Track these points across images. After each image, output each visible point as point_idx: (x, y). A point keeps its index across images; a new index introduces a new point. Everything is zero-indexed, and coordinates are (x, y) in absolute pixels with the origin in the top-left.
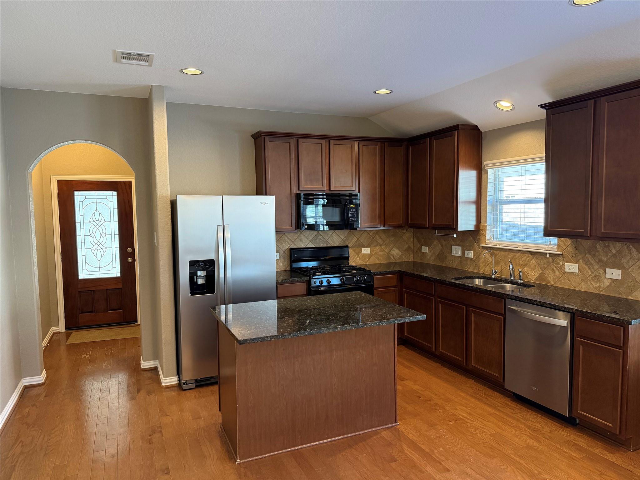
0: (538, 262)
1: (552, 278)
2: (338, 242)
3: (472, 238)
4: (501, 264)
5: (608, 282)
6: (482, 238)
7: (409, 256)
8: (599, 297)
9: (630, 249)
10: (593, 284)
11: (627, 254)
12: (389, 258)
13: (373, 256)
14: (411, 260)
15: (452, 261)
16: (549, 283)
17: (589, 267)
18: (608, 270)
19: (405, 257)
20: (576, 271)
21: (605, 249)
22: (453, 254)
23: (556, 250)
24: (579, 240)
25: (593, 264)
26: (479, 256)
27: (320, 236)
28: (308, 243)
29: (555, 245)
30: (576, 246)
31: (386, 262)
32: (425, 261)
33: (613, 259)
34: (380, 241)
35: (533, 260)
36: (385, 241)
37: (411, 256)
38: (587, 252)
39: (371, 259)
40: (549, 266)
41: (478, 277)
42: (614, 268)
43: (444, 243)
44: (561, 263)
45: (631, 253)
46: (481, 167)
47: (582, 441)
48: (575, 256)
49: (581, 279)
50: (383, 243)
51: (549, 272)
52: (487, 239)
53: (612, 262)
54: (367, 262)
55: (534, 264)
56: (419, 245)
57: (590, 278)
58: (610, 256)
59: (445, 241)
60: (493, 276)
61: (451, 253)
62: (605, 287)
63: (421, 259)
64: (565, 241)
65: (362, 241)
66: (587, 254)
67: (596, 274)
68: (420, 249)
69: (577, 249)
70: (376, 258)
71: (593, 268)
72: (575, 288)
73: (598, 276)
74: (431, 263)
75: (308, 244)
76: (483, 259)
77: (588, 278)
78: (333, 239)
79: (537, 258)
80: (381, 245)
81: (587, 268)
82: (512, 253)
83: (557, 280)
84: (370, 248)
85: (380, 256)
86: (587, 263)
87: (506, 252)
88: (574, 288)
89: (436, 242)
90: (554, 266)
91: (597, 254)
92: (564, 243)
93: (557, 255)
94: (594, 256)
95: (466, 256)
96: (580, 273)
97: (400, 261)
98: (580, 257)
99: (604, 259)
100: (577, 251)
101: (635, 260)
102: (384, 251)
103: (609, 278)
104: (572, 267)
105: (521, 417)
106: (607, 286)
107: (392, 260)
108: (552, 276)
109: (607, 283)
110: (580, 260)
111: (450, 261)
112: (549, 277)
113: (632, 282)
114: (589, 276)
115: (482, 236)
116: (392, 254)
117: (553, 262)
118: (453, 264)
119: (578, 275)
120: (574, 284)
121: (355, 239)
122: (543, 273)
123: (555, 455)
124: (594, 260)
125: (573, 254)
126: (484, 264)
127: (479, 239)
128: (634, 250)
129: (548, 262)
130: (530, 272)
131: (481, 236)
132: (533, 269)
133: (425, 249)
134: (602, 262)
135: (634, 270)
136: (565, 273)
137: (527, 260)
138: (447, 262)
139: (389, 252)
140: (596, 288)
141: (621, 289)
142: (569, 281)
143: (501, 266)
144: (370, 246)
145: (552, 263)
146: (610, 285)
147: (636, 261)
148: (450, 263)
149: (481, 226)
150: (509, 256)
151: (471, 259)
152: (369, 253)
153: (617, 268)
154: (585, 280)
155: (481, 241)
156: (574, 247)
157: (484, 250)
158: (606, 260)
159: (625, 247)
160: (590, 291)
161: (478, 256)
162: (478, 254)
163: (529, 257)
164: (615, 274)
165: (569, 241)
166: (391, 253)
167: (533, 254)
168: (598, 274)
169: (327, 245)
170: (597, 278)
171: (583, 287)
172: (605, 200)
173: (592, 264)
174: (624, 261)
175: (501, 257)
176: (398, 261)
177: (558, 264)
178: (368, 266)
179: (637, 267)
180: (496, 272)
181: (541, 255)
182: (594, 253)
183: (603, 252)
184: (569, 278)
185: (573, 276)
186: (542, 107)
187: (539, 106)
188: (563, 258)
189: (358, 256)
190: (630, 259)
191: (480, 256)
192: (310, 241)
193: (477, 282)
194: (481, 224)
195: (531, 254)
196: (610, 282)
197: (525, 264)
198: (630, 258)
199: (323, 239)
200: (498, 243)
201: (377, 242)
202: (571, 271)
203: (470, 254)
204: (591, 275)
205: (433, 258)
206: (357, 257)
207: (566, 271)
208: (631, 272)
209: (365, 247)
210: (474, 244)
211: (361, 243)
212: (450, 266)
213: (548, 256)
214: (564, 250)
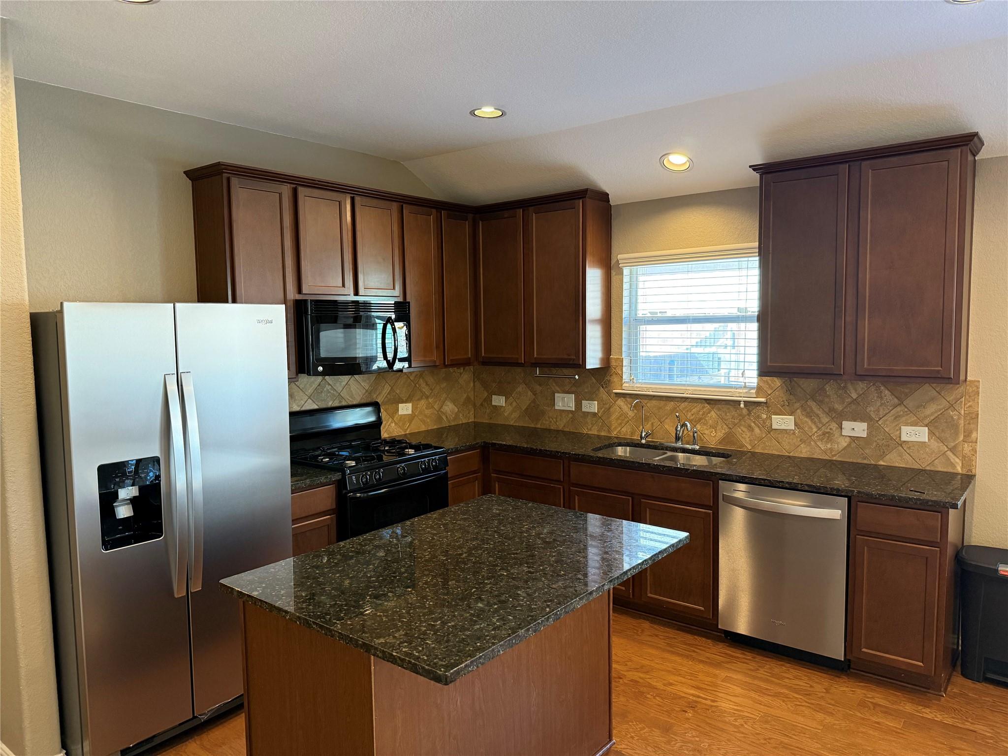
0: (721, 415)
1: (748, 440)
2: (360, 396)
3: (594, 381)
4: (653, 421)
5: (846, 442)
6: (615, 379)
7: (469, 413)
8: (830, 464)
9: (881, 392)
10: (821, 446)
11: (875, 398)
12: (439, 419)
13: (416, 417)
14: (471, 421)
15: (555, 420)
16: (743, 447)
17: (812, 420)
18: (845, 424)
19: (463, 415)
20: (792, 426)
21: (840, 392)
22: (557, 408)
23: (755, 396)
24: (795, 379)
25: (820, 416)
26: (610, 408)
27: (327, 386)
28: (305, 400)
29: (752, 388)
30: (790, 389)
31: (435, 427)
32: (500, 421)
33: (853, 407)
34: (426, 390)
35: (713, 413)
36: (434, 389)
37: (471, 413)
38: (809, 397)
39: (413, 423)
40: (742, 421)
41: (620, 445)
42: (854, 420)
43: (538, 388)
44: (764, 416)
45: (881, 398)
46: (611, 263)
47: (877, 696)
48: (788, 404)
49: (799, 439)
50: (431, 394)
51: (742, 430)
52: (624, 381)
53: (851, 410)
54: (407, 429)
55: (714, 418)
56: (486, 394)
57: (815, 437)
58: (847, 402)
59: (540, 385)
60: (643, 441)
61: (554, 405)
62: (840, 450)
63: (491, 418)
64: (770, 382)
65: (398, 391)
66: (809, 401)
67: (825, 430)
68: (489, 400)
69: (792, 393)
70: (421, 421)
71: (820, 422)
72: (789, 453)
73: (827, 433)
74: (512, 423)
75: (305, 402)
76: (617, 414)
77: (811, 436)
78: (351, 391)
79: (719, 410)
80: (427, 398)
81: (809, 421)
82: (672, 403)
83: (756, 442)
84: (411, 404)
85: (426, 416)
86: (810, 415)
87: (660, 400)
88: (787, 454)
89: (521, 388)
90: (750, 420)
91: (827, 400)
92: (770, 385)
93: (758, 404)
94: (820, 403)
95: (584, 410)
96: (798, 430)
97: (456, 423)
98: (797, 405)
99: (839, 407)
100: (791, 396)
101: (889, 407)
102: (433, 407)
103: (846, 436)
104: (783, 422)
105: (770, 675)
106: (843, 448)
107: (445, 424)
108: (748, 436)
109: (844, 443)
110: (797, 410)
111: (551, 419)
112: (742, 437)
113: (885, 440)
114: (814, 434)
115: (614, 376)
116: (444, 411)
117: (749, 414)
118: (558, 424)
119: (794, 433)
120: (787, 448)
121: (387, 389)
122: (730, 432)
123: (871, 732)
124: (821, 409)
125: (785, 401)
126: (619, 421)
127: (609, 381)
128: (887, 392)
129: (740, 415)
130: (706, 432)
131: (612, 377)
132: (714, 427)
133: (499, 401)
134: (835, 413)
135: (888, 422)
136: (771, 430)
137: (701, 413)
138: (546, 420)
139: (441, 408)
140: (825, 452)
141: (867, 451)
142: (779, 443)
143: (652, 424)
144: (412, 399)
145: (748, 417)
146: (849, 445)
147: (891, 408)
148: (551, 422)
149: (613, 361)
150: (668, 408)
151: (595, 414)
152: (410, 412)
153: (860, 421)
154: (806, 439)
155: (613, 385)
156: (787, 391)
157: (620, 399)
158: (841, 409)
159: (873, 389)
160: (815, 456)
161: (606, 410)
162: (607, 406)
163: (704, 407)
164: (857, 429)
165: (777, 382)
166: (442, 410)
167: (712, 402)
168: (828, 430)
169: (340, 402)
170: (827, 436)
171: (804, 452)
172: (868, 320)
173: (818, 415)
174: (871, 409)
175: (651, 409)
176: (453, 424)
177: (759, 417)
178: (409, 436)
179: (893, 418)
180: (647, 436)
181: (726, 404)
182: (822, 399)
183: (836, 396)
184: (779, 438)
185: (786, 436)
186: (754, 170)
187: (750, 167)
188: (768, 407)
189: (393, 419)
190: (881, 406)
191: (611, 410)
192: (309, 398)
193: (621, 451)
194: (611, 357)
195: (708, 404)
196: (849, 441)
197: (697, 419)
198: (880, 404)
199: (332, 392)
200: (646, 387)
201: (421, 392)
202: (783, 427)
203: (591, 407)
204: (816, 432)
205: (516, 415)
206: (390, 421)
207: (773, 428)
208: (882, 425)
209: (403, 402)
210: (598, 389)
211: (397, 395)
212: (552, 428)
213: (742, 405)
214: (770, 395)
